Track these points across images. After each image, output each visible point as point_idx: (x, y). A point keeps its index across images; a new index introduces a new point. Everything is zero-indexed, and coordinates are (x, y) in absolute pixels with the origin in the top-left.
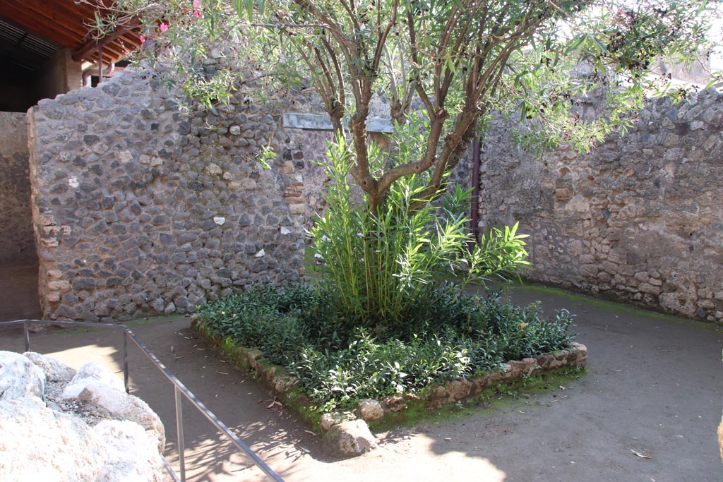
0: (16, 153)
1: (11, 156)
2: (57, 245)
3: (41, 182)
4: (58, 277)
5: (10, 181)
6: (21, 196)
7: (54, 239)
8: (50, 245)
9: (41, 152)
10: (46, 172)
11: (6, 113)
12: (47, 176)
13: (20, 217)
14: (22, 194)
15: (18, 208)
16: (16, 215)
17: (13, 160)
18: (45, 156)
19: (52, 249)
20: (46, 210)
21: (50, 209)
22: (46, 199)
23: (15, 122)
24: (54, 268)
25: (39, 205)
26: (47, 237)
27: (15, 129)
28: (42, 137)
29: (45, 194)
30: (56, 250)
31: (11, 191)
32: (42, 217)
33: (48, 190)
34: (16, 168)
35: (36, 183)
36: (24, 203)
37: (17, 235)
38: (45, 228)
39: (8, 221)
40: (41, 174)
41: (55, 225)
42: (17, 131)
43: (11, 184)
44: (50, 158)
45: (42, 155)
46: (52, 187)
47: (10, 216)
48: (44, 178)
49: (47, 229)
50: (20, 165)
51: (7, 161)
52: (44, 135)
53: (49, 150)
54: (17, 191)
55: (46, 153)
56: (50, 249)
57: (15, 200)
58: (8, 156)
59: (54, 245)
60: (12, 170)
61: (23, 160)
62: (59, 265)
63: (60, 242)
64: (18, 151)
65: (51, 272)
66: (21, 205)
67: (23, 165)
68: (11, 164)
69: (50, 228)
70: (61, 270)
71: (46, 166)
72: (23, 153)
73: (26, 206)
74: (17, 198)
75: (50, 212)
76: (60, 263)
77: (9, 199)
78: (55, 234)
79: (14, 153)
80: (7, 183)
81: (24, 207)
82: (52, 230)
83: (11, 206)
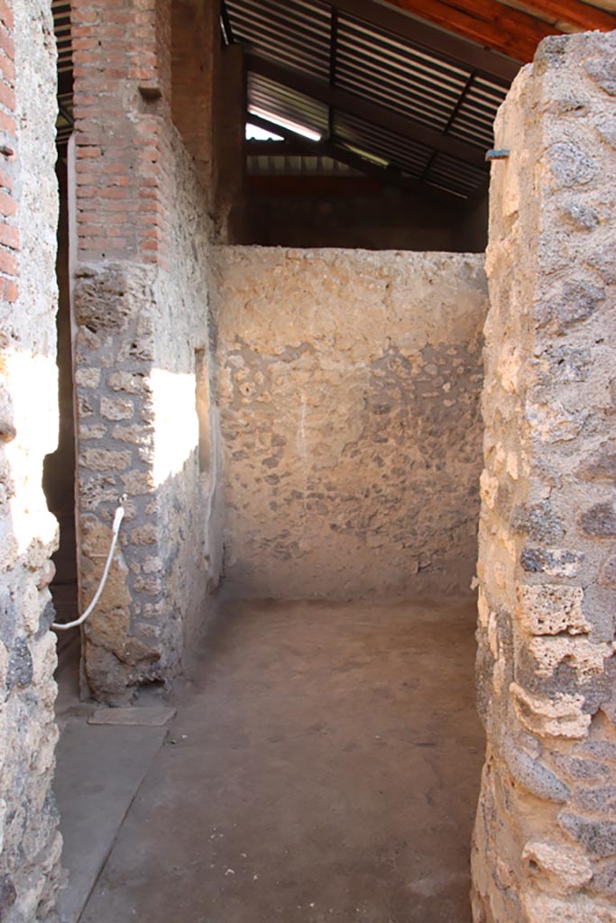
0: (428, 345)
1: (415, 351)
2: (582, 732)
3: (542, 424)
4: (575, 881)
5: (409, 408)
6: (430, 445)
7: (571, 703)
8: (551, 728)
9: (553, 273)
10: (569, 373)
11: (415, 254)
12: (570, 394)
13: (424, 492)
14: (432, 439)
15: (420, 471)
16: (414, 487)
17: (420, 361)
18: (573, 292)
19: (559, 747)
20: (550, 560)
21: (568, 558)
22: (555, 508)
23: (430, 274)
24: (557, 833)
25: (520, 530)
26: (545, 688)
27: (430, 289)
28: (566, 198)
29: (554, 483)
30: (577, 754)
31: (410, 432)
32: (532, 589)
33: (569, 465)
34: (424, 378)
35: (515, 427)
36: (435, 462)
37: (414, 534)
38: (539, 648)
39: (397, 500)
40: (544, 382)
41: (584, 634)
42: (432, 295)
43: (410, 416)
44: (592, 304)
45: (558, 289)
46: (590, 445)
47: (404, 489)
48: (556, 405)
49: (549, 653)
50: (434, 373)
51: (407, 362)
52: (575, 184)
53: (590, 264)
54: (423, 432)
55: (579, 275)
56: (546, 745)
57: (415, 454)
58: (409, 353)
59: (568, 729)
60: (415, 383)
61: (442, 362)
62: (583, 828)
63: (598, 716)
64: (431, 340)
65: (542, 851)
66: (428, 467)
67: (439, 373)
68: (415, 371)
69: (561, 647)
70: (591, 849)
71: (572, 341)
72: (441, 344)
73: (439, 468)
74: (422, 449)
75: (570, 569)
76: (590, 819)
77: (403, 450)
78: (582, 680)
79: (422, 344)
80: (403, 413)
81: (434, 469)
82: (568, 657)
83: (407, 468)
